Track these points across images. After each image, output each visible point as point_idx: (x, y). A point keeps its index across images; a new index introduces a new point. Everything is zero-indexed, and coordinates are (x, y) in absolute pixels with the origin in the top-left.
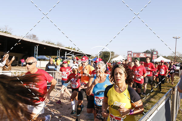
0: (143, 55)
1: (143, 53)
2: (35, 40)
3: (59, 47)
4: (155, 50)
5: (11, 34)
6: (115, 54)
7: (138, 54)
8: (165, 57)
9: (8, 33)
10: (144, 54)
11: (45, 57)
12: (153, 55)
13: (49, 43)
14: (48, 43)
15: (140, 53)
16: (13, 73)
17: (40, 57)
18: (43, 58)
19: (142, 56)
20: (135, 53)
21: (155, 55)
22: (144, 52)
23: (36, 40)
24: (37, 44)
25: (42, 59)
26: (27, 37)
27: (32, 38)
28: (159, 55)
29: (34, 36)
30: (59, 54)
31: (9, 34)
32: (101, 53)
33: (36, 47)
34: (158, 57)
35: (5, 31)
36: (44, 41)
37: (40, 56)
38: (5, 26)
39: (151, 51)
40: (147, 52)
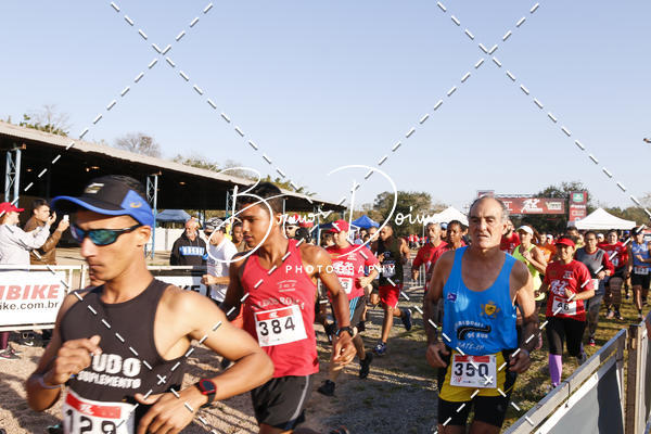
0: (534, 205)
1: (535, 197)
2: (147, 153)
3: (234, 180)
4: (580, 187)
5: (64, 134)
6: (434, 202)
7: (518, 201)
8: (615, 212)
9: (55, 133)
10: (537, 201)
11: (183, 214)
12: (572, 206)
13: (198, 165)
14: (196, 166)
15: (524, 199)
16: (71, 272)
17: (167, 214)
18: (175, 218)
19: (531, 207)
20: (506, 199)
21: (577, 204)
22: (540, 196)
23: (152, 154)
24: (155, 169)
25: (174, 221)
26: (122, 143)
27: (137, 146)
28: (593, 203)
29: (146, 142)
30: (231, 202)
31: (58, 136)
32: (383, 198)
33: (153, 180)
34: (589, 211)
35: (44, 125)
36: (180, 158)
37: (166, 211)
38: (47, 107)
39: (565, 190)
40: (549, 195)
